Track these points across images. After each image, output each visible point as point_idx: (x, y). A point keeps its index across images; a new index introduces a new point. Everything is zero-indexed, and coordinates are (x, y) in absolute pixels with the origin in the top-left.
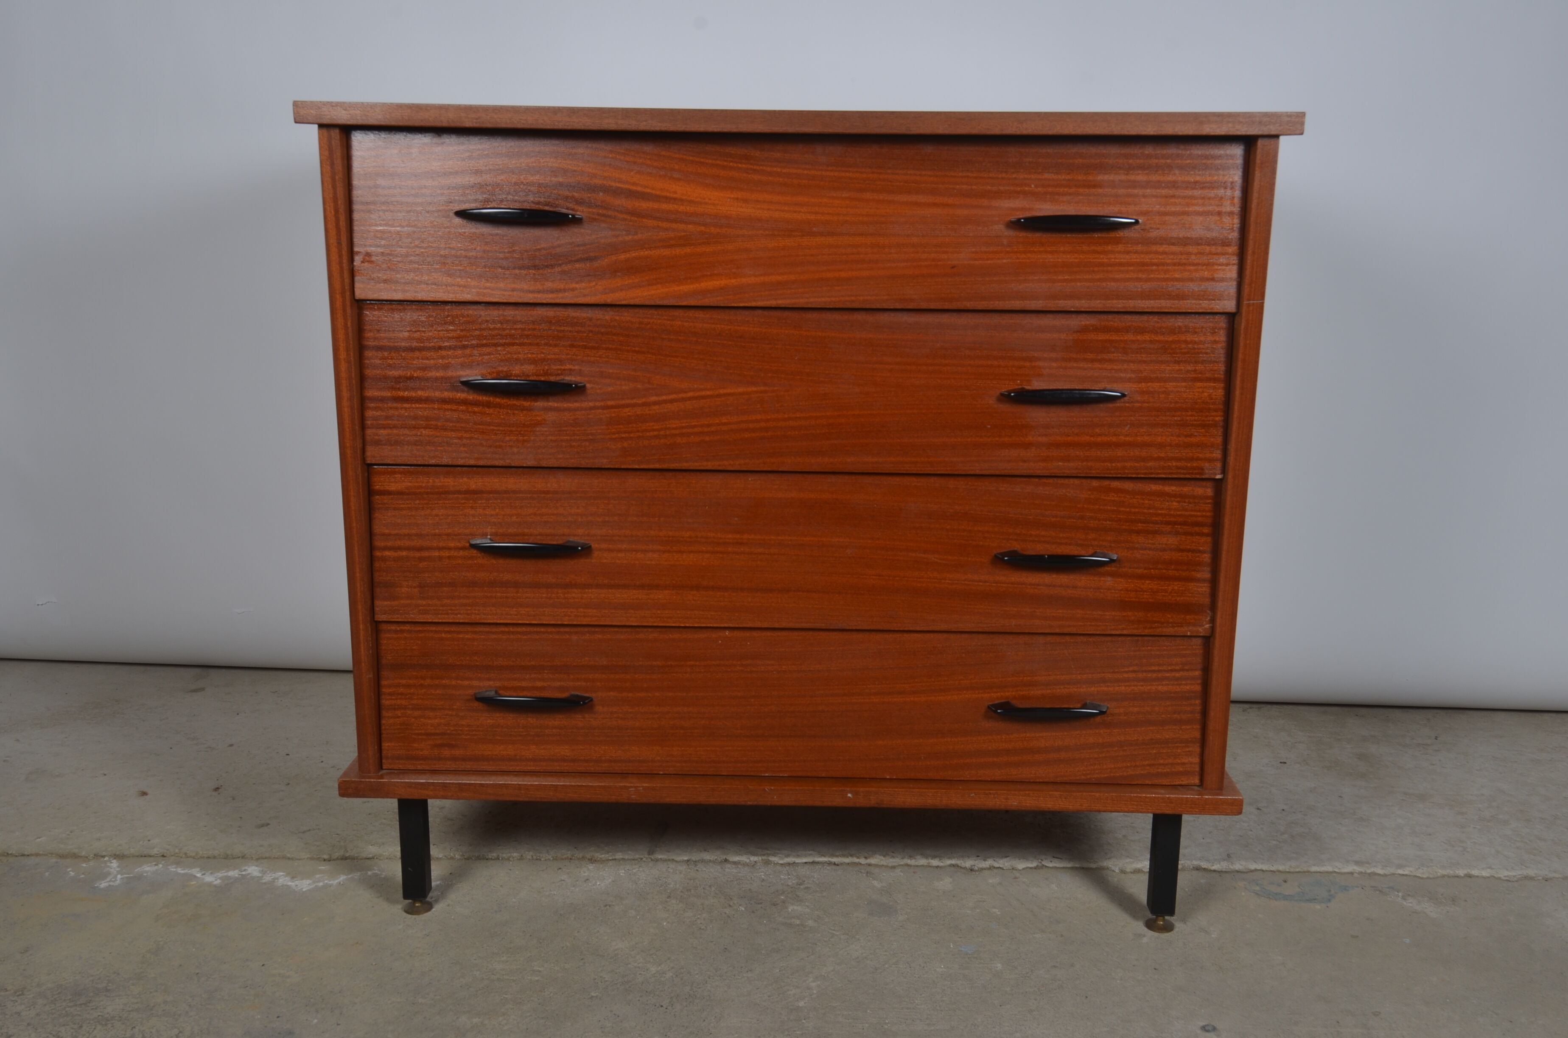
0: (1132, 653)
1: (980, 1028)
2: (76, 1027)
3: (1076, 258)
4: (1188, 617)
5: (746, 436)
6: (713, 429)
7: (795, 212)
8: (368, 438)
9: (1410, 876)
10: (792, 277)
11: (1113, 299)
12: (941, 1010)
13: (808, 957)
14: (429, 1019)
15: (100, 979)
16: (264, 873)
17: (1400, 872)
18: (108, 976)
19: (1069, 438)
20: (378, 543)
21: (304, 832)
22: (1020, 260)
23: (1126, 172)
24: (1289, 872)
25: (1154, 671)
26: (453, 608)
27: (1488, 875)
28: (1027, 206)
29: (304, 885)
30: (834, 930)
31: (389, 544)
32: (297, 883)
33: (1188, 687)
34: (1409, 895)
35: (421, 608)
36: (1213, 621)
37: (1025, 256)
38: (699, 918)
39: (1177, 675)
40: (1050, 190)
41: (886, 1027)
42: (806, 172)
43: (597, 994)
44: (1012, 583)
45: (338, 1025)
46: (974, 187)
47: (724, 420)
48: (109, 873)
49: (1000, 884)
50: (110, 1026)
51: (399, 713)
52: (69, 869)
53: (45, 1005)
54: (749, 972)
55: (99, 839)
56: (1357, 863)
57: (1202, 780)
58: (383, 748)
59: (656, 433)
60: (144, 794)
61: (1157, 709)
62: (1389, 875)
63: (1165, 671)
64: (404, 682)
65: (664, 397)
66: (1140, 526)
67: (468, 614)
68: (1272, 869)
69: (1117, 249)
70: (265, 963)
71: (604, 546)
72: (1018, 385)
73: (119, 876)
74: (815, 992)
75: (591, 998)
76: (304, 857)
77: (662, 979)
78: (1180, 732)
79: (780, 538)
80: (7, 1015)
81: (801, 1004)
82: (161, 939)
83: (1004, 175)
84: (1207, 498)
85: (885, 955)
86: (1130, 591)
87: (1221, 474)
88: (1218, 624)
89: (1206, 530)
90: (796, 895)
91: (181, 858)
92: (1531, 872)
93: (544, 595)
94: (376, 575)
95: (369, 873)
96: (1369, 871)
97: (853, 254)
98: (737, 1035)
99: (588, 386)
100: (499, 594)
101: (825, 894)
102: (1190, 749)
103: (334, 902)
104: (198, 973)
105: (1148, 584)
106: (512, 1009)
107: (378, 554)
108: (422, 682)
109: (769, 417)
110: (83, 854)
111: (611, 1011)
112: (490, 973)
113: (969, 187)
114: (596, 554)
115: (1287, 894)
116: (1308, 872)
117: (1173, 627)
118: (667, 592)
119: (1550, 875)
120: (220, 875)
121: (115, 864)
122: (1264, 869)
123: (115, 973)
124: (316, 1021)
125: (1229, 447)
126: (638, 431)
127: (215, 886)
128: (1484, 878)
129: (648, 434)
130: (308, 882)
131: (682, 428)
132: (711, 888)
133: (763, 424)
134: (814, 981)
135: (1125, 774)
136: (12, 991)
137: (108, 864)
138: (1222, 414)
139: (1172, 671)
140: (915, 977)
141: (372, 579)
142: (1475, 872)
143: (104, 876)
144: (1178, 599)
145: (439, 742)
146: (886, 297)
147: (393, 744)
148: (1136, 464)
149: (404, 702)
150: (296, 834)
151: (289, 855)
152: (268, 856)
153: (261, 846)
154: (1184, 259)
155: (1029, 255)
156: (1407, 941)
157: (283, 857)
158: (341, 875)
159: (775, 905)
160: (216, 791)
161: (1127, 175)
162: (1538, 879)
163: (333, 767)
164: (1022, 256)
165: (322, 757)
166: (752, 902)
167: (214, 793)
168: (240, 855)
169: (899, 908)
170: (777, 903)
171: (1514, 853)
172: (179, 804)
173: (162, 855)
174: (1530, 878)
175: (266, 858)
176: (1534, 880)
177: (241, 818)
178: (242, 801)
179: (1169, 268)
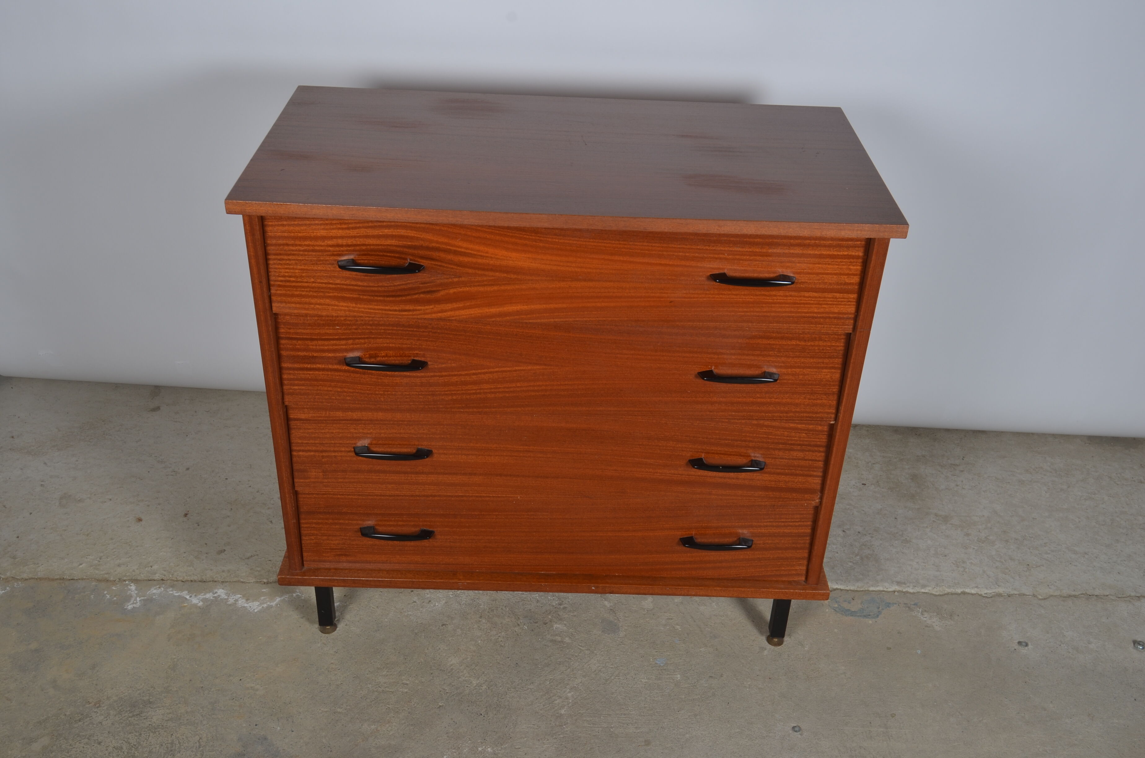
0: (770, 512)
1: (666, 731)
2: (137, 734)
3: (751, 299)
4: (806, 496)
5: (533, 394)
6: (512, 389)
7: (568, 266)
8: (285, 391)
9: (928, 593)
10: (565, 306)
11: (774, 323)
12: (644, 716)
13: (566, 670)
14: (346, 727)
15: (144, 692)
16: (228, 595)
17: (923, 591)
18: (148, 690)
19: (740, 399)
20: (294, 448)
21: (248, 558)
22: (715, 299)
23: (788, 248)
24: (857, 591)
25: (783, 522)
26: (345, 484)
27: (975, 593)
28: (721, 267)
29: (254, 606)
30: (581, 646)
31: (303, 448)
32: (250, 604)
33: (803, 531)
34: (925, 611)
35: (324, 484)
36: (821, 498)
37: (718, 297)
38: (499, 636)
39: (797, 524)
40: (737, 257)
41: (612, 730)
42: (575, 242)
43: (443, 704)
44: (699, 476)
45: (292, 731)
46: (687, 254)
47: (518, 385)
48: (131, 596)
49: (682, 603)
50: (157, 733)
51: (313, 537)
52: (105, 592)
53: (115, 716)
54: (531, 684)
55: (119, 565)
56: (899, 583)
57: (806, 578)
58: (304, 556)
59: (474, 391)
60: (140, 520)
61: (783, 541)
62: (916, 593)
63: (789, 522)
64: (315, 521)
65: (480, 371)
66: (781, 446)
67: (355, 488)
68: (847, 588)
69: (778, 294)
70: (241, 678)
71: (441, 451)
72: (709, 368)
73: (138, 599)
74: (570, 701)
75: (439, 708)
76: (251, 581)
77: (481, 691)
78: (796, 554)
79: (553, 449)
80: (94, 724)
81: (563, 712)
82: (174, 657)
83: (707, 248)
84: (824, 431)
85: (612, 668)
86: (772, 481)
87: (834, 421)
88: (824, 502)
89: (821, 449)
90: (558, 614)
91: (174, 583)
92: (1001, 590)
93: (403, 478)
94: (294, 465)
95: (294, 595)
96: (904, 590)
97: (605, 293)
98: (526, 739)
99: (429, 363)
100: (374, 477)
101: (575, 613)
102: (801, 562)
103: (276, 622)
104: (202, 687)
105: (783, 478)
106: (393, 717)
107: (294, 453)
108: (327, 521)
109: (548, 384)
110: (112, 579)
111: (452, 719)
112: (377, 686)
113: (684, 254)
114: (435, 455)
115: (853, 610)
116: (868, 591)
117: (796, 501)
118: (481, 477)
119: (1012, 592)
120: (201, 596)
121: (133, 587)
122: (842, 588)
123: (152, 687)
124: (279, 728)
125: (840, 408)
126: (462, 390)
127: (200, 608)
128: (972, 594)
129: (469, 392)
130: (257, 603)
131: (491, 388)
132: (506, 608)
133: (543, 388)
134: (570, 692)
135: (761, 575)
136: (93, 704)
137: (129, 587)
138: (838, 387)
139: (794, 522)
140: (629, 687)
141: (292, 467)
142: (967, 590)
143: (128, 598)
144: (801, 486)
145: (339, 553)
146: (626, 319)
147: (310, 554)
148: (781, 415)
149: (315, 532)
150: (243, 559)
151: (242, 580)
152: (228, 580)
153: (223, 571)
154: (822, 301)
155: (721, 296)
156: (919, 652)
157: (239, 581)
158: (277, 597)
159: (545, 624)
160: (186, 516)
161: (789, 249)
162: (1004, 595)
163: (258, 492)
164: (716, 297)
165: (249, 481)
166: (531, 621)
167: (185, 519)
168: (211, 579)
169: (620, 625)
170: (547, 622)
171: (993, 573)
172: (164, 530)
173: (162, 579)
174: (999, 595)
175: (227, 582)
176: (1002, 596)
177: (206, 544)
178: (204, 527)
179: (811, 306)
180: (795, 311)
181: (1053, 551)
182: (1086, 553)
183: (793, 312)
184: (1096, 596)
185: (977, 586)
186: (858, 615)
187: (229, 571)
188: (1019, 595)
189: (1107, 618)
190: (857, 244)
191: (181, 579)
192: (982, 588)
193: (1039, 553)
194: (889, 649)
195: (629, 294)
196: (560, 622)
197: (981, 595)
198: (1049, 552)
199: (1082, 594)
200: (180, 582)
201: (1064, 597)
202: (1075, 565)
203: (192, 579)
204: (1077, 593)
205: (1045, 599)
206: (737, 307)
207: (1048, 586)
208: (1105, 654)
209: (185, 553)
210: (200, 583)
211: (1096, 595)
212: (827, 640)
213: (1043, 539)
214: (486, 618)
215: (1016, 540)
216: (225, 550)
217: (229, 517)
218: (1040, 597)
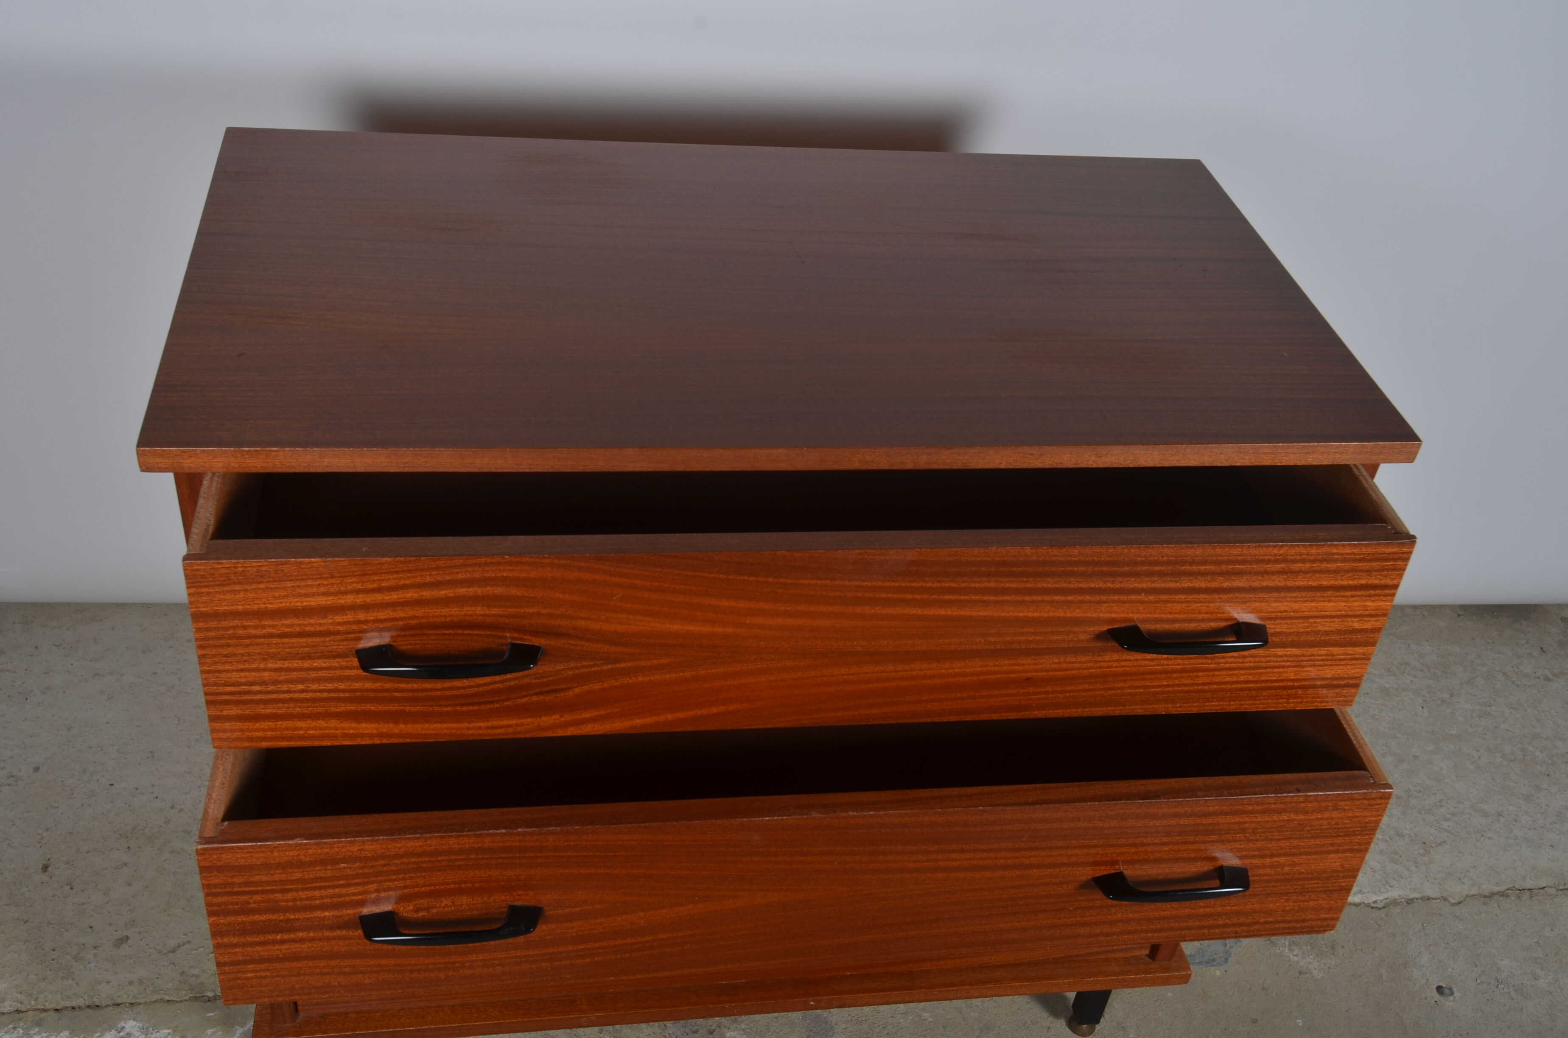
27: (1360, 902)
128: (1356, 905)
150: (164, 954)
151: (167, 998)
152: (142, 1001)
153: (131, 983)
154: (1306, 661)
155: (1123, 663)
156: (1300, 1022)
157: (161, 1001)
158: (237, 1027)
159: (712, 1033)
160: (45, 871)
161: (1261, 580)
162: (1401, 902)
163: (172, 807)
164: (1115, 665)
165: (153, 786)
166: (687, 1030)
167: (45, 877)
168: (110, 1002)
169: (834, 1022)
170: (713, 1028)
171: (1379, 863)
172: (8, 905)
173: (17, 1010)
174: (1395, 902)
175: (139, 1004)
176: (1398, 904)
177: (91, 927)
178: (83, 891)
179: (1285, 670)
180: (1255, 679)
181: (1453, 815)
182: (1500, 815)
183: (1251, 682)
184: (1529, 890)
185: (1361, 891)
186: (1197, 961)
187: (141, 982)
188: (1421, 898)
189: (1552, 930)
190: (1386, 565)
191: (54, 1006)
192: (1368, 892)
193: (1435, 820)
194: (1255, 1021)
195: (950, 670)
196: (735, 1025)
197: (1368, 905)
198: (1448, 816)
199: (1508, 889)
200: (52, 1013)
201: (1485, 897)
202: (1489, 838)
203: (73, 1004)
204: (1502, 889)
205: (1460, 903)
206: (1151, 679)
207: (1460, 879)
208: (1562, 997)
209: (54, 950)
210: (91, 1012)
211: (1528, 888)
212: (1160, 1014)
213: (1434, 794)
214: (610, 1033)
215: (1398, 798)
216: (127, 938)
217: (126, 865)
218: (1453, 901)
